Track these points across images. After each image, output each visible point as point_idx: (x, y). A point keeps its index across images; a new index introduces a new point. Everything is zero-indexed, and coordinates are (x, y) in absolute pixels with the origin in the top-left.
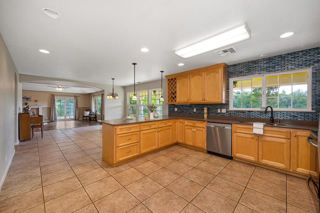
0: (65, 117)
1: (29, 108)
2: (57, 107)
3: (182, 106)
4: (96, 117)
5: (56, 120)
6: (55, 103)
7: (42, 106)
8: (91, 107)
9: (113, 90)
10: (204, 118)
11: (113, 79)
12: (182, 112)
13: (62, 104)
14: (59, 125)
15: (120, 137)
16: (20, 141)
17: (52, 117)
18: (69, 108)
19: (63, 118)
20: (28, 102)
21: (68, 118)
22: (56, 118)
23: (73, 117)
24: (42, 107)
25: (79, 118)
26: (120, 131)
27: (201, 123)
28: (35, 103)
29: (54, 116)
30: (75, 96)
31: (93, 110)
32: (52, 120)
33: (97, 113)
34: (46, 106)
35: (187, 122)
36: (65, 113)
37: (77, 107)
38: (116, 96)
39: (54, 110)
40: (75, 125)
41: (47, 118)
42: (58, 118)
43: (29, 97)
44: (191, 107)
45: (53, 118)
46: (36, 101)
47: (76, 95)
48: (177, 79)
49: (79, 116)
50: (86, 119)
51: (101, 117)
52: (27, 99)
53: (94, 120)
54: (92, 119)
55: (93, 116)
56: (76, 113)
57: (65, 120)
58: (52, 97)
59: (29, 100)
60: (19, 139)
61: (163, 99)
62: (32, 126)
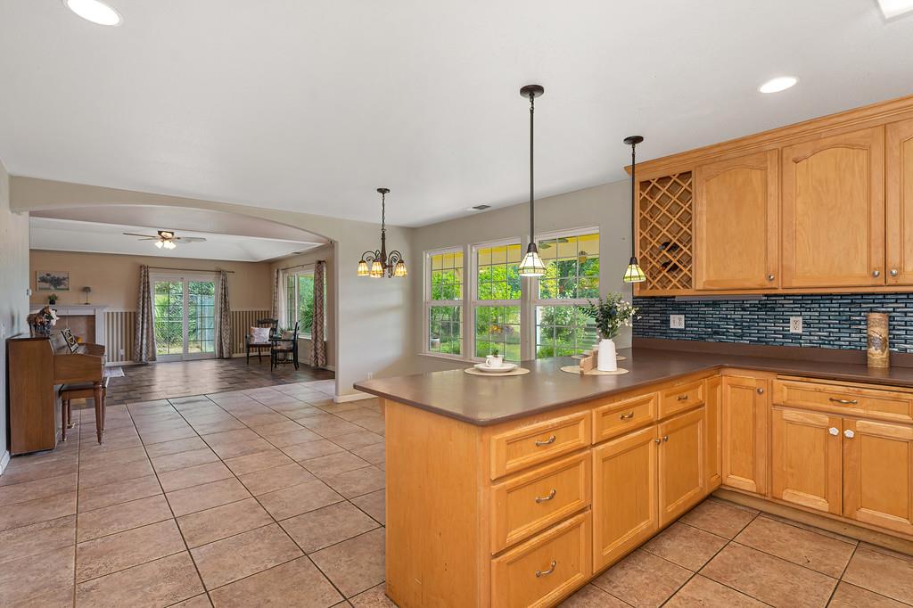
0: (186, 349)
1: (50, 318)
2: (156, 312)
3: (715, 304)
4: (294, 350)
5: (154, 359)
6: (149, 297)
7: (105, 307)
8: (275, 310)
9: (383, 239)
10: (867, 364)
11: (383, 191)
12: (717, 333)
13: (172, 301)
14: (165, 379)
15: (510, 491)
16: (11, 458)
17: (138, 350)
18: (196, 313)
19: (177, 350)
20: (58, 293)
21: (193, 350)
22: (154, 352)
23: (210, 348)
24: (106, 310)
25: (231, 351)
26: (509, 456)
27: (896, 400)
28: (83, 298)
29: (147, 344)
30: (219, 272)
31: (284, 323)
32: (139, 360)
33: (298, 332)
34: (119, 307)
35: (789, 387)
36: (185, 332)
37: (226, 310)
38: (394, 264)
39: (148, 323)
40: (222, 379)
41: (122, 352)
42: (161, 350)
43: (61, 277)
44: (773, 309)
45: (144, 352)
46: (86, 290)
47: (224, 268)
48: (696, 179)
49: (232, 344)
50: (260, 356)
51: (316, 349)
52: (57, 282)
53: (288, 362)
54: (280, 355)
55: (283, 346)
56: (224, 334)
57: (185, 359)
58: (142, 274)
59: (62, 287)
60: (9, 447)
61: (642, 273)
62: (60, 392)
